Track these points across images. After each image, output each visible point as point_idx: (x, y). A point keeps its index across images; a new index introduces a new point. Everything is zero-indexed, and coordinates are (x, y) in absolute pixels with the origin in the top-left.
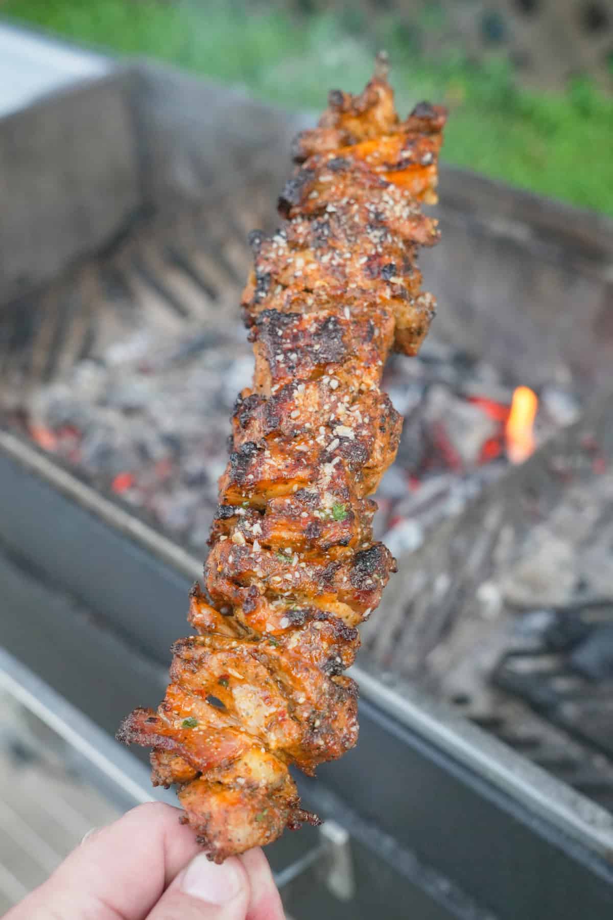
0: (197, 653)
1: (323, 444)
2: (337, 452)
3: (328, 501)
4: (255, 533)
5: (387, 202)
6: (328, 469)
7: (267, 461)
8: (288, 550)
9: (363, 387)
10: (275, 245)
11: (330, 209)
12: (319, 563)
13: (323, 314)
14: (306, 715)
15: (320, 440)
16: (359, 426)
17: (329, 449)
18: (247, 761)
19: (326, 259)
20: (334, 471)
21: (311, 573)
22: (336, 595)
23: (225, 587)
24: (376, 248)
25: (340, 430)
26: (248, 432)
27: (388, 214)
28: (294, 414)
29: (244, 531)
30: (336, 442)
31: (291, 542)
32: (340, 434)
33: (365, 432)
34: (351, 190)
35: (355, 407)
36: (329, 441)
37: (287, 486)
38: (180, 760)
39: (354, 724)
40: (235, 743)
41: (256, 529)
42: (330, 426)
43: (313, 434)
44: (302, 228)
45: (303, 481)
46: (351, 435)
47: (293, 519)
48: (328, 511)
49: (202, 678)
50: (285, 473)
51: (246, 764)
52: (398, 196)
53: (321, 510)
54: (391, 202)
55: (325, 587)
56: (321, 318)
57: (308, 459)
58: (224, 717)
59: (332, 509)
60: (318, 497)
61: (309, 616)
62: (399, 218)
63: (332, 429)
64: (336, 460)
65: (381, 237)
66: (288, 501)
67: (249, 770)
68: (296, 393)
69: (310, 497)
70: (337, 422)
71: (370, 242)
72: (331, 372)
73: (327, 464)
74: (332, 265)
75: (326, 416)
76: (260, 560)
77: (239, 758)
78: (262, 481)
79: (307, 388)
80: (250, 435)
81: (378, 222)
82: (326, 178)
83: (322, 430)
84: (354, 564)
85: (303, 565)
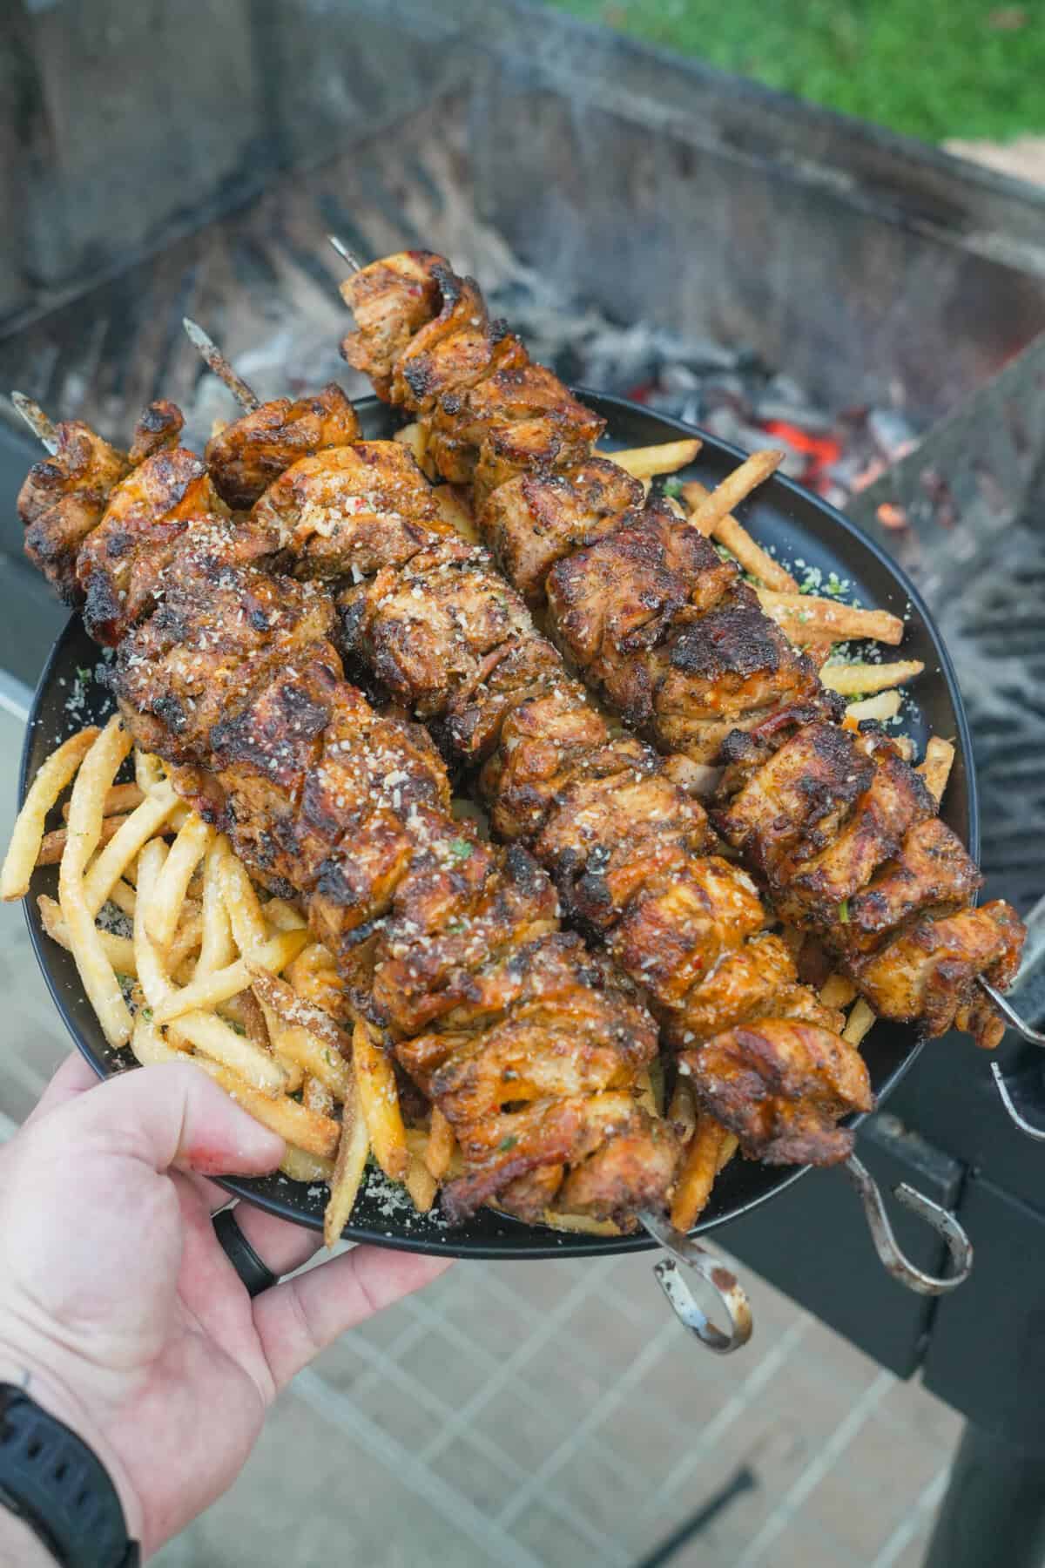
0: (463, 1074)
1: (387, 805)
2: (406, 801)
3: (441, 848)
4: (412, 932)
5: (201, 541)
6: (415, 822)
7: (359, 862)
8: (453, 920)
9: (365, 729)
10: (137, 670)
11: (157, 595)
12: (485, 907)
13: (272, 691)
14: (606, 1033)
15: (382, 804)
16: (403, 761)
17: (397, 804)
18: (595, 1113)
19: (203, 644)
20: (422, 819)
21: (489, 922)
22: (525, 921)
23: (428, 1003)
24: (238, 593)
25: (389, 780)
26: (308, 856)
27: (215, 552)
28: (340, 802)
29: (402, 939)
30: (397, 793)
31: (450, 910)
32: (393, 784)
33: (411, 764)
34: (156, 560)
35: (380, 751)
36: (389, 798)
37: (397, 869)
38: (542, 1169)
39: (643, 1011)
40: (568, 1113)
41: (411, 927)
42: (376, 785)
43: (370, 807)
44: (147, 635)
45: (408, 851)
46: (403, 776)
47: (431, 890)
48: (450, 857)
49: (487, 1094)
50: (387, 858)
51: (597, 1117)
52: (204, 527)
53: (444, 861)
54: (205, 538)
55: (510, 921)
56: (274, 695)
57: (390, 829)
58: (532, 1110)
59: (452, 852)
60: (431, 852)
61: (526, 955)
62: (227, 547)
63: (380, 786)
64: (414, 808)
65: (232, 581)
66: (411, 880)
67: (605, 1118)
68: (323, 783)
69: (427, 858)
70: (380, 776)
71: (228, 593)
72: (333, 737)
73: (410, 819)
74: (216, 645)
75: (365, 781)
76: (440, 949)
77: (585, 1120)
78: (373, 884)
79: (325, 769)
80: (313, 857)
81: (214, 568)
82: (119, 568)
83: (373, 794)
84: (512, 880)
85: (477, 920)
